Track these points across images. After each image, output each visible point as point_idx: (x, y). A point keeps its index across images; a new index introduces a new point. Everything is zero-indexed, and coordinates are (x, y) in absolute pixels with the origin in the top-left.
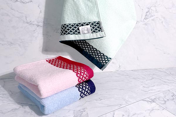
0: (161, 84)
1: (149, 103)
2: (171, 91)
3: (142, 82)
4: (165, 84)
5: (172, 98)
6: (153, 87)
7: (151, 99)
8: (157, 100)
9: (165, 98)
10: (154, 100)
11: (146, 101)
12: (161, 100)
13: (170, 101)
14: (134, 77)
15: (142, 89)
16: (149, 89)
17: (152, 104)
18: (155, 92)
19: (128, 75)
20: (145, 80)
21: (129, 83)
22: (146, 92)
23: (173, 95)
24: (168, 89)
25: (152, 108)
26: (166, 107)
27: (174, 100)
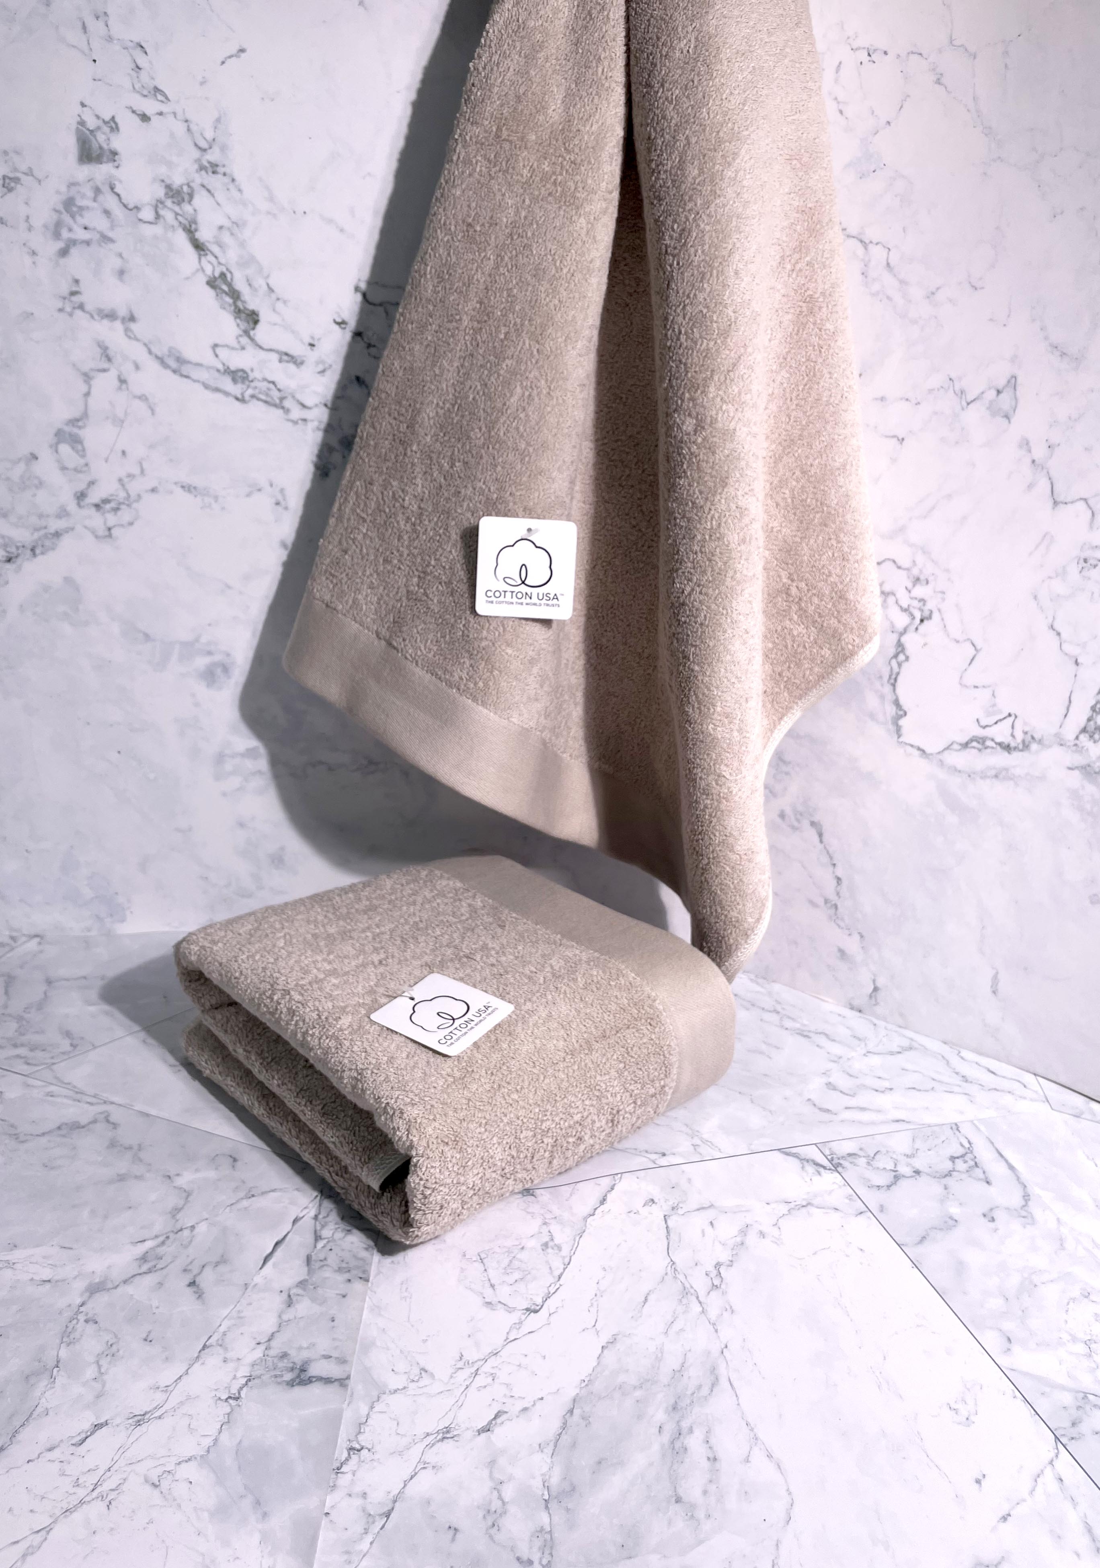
0: (934, 1084)
1: (810, 1169)
2: (966, 1129)
3: (837, 1059)
4: (956, 1089)
5: (949, 1165)
6: (883, 1092)
7: (827, 1152)
8: (862, 1161)
9: (909, 1160)
10: (841, 1161)
11: (796, 1156)
12: (881, 1166)
13: (923, 1179)
14: (805, 1025)
15: (812, 1097)
16: (853, 1102)
17: (816, 1178)
18: (873, 1123)
19: (779, 1008)
20: (858, 1049)
21: (762, 1053)
22: (826, 1117)
23: (963, 1156)
24: (956, 1118)
25: (805, 1197)
26: (882, 1206)
27: (948, 1181)
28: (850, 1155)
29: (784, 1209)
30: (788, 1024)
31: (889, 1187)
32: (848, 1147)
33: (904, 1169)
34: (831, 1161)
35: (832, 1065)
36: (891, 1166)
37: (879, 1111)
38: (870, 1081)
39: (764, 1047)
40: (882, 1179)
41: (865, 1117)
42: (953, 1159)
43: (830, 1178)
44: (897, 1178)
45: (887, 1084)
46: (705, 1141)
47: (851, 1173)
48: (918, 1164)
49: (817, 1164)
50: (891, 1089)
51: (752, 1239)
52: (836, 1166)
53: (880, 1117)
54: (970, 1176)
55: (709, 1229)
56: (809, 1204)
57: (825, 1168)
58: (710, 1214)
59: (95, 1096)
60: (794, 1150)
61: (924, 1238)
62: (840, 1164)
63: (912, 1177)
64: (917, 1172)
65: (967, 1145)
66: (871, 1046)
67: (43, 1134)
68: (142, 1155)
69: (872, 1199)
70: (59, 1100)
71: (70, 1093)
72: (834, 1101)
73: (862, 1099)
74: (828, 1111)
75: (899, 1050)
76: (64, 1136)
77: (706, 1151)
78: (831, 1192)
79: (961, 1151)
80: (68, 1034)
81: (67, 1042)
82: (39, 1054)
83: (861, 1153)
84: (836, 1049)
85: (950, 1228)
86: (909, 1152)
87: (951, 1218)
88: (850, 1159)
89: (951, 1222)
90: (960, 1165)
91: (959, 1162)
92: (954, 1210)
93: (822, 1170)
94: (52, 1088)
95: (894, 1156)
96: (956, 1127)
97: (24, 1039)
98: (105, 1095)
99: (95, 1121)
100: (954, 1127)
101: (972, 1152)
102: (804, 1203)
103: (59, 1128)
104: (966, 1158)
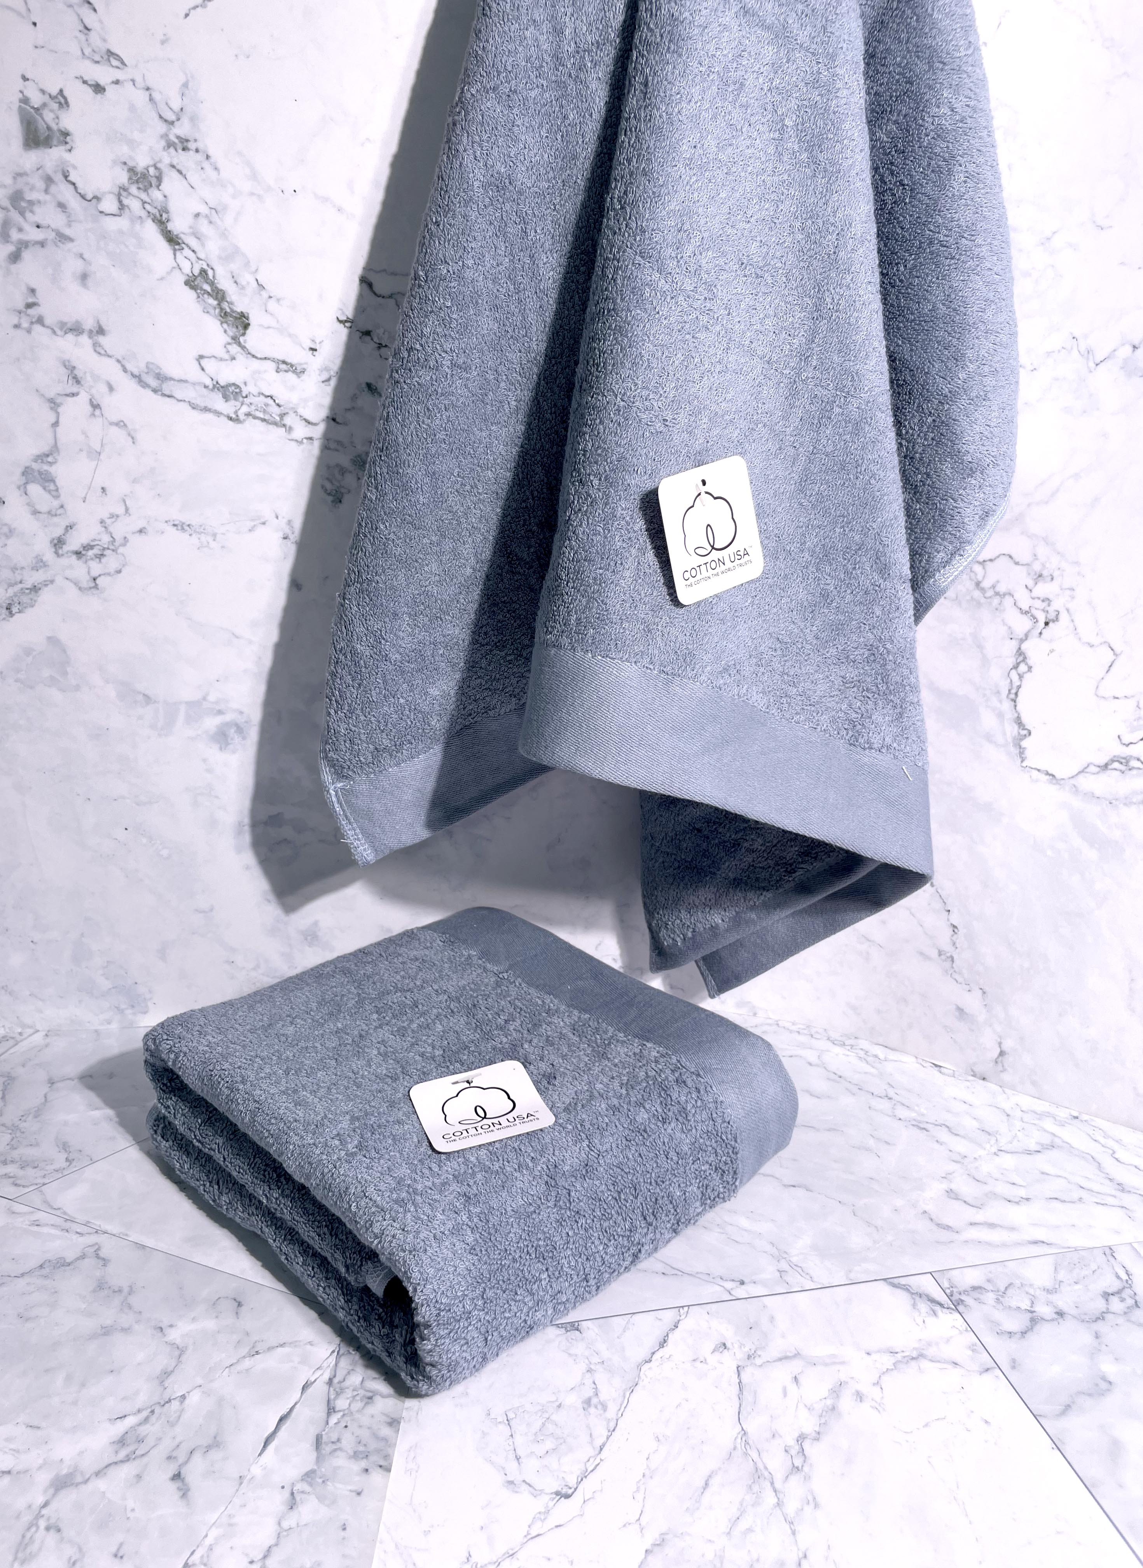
0: (1083, 1194)
1: (924, 1306)
2: (1123, 1254)
3: (962, 1159)
4: (1111, 1200)
5: (1101, 1304)
6: (1017, 1203)
7: (946, 1285)
8: (990, 1297)
9: (1050, 1296)
10: (963, 1297)
11: (906, 1288)
12: (1014, 1304)
13: (1068, 1324)
14: (923, 1115)
15: (929, 1208)
16: (980, 1217)
17: (931, 1320)
18: (1004, 1245)
19: (891, 1093)
20: (988, 1146)
21: (868, 1149)
22: (945, 1235)
23: (1119, 1292)
24: (1112, 1240)
25: (916, 1345)
26: (1014, 1361)
27: (1100, 1326)
28: (974, 1288)
29: (887, 1361)
30: (902, 1112)
31: (1024, 1333)
32: (972, 1277)
33: (1044, 1310)
34: (949, 1297)
35: (953, 1167)
36: (1025, 1304)
37: (1012, 1229)
38: (1001, 1188)
39: (871, 1142)
40: (1014, 1323)
41: (995, 1236)
42: (1106, 1295)
43: (949, 1320)
44: (1035, 1321)
45: (1023, 1193)
46: (794, 1266)
47: (975, 1315)
48: (1063, 1301)
49: (933, 1301)
50: (1028, 1199)
51: (846, 1402)
52: (957, 1305)
53: (1014, 1237)
54: (1129, 1320)
55: (792, 1388)
56: (921, 1356)
57: (941, 1305)
58: (795, 1366)
59: (86, 1224)
60: (903, 1281)
61: (1068, 1407)
62: (962, 1301)
63: (1053, 1320)
64: (1060, 1314)
65: (1124, 1277)
66: (1003, 1142)
67: (23, 1275)
68: (134, 1300)
69: (1002, 1349)
70: (45, 1230)
71: (59, 1221)
72: (955, 1215)
73: (990, 1213)
74: (948, 1228)
75: (1038, 1148)
76: (46, 1277)
77: (796, 1280)
78: (948, 1341)
79: (1116, 1285)
80: (65, 1147)
81: (64, 1156)
82: (30, 1172)
83: (989, 1287)
84: (960, 1146)
85: (1102, 1394)
86: (1049, 1284)
87: (1104, 1378)
88: (975, 1294)
89: (1104, 1385)
90: (1116, 1305)
91: (1114, 1300)
92: (1108, 1368)
93: (938, 1308)
94: (40, 1215)
95: (1032, 1291)
96: (1110, 1252)
97: (15, 1154)
98: (98, 1223)
99: (83, 1257)
100: (1108, 1252)
101: (1131, 1287)
102: (914, 1354)
103: (41, 1267)
104: (1124, 1295)
